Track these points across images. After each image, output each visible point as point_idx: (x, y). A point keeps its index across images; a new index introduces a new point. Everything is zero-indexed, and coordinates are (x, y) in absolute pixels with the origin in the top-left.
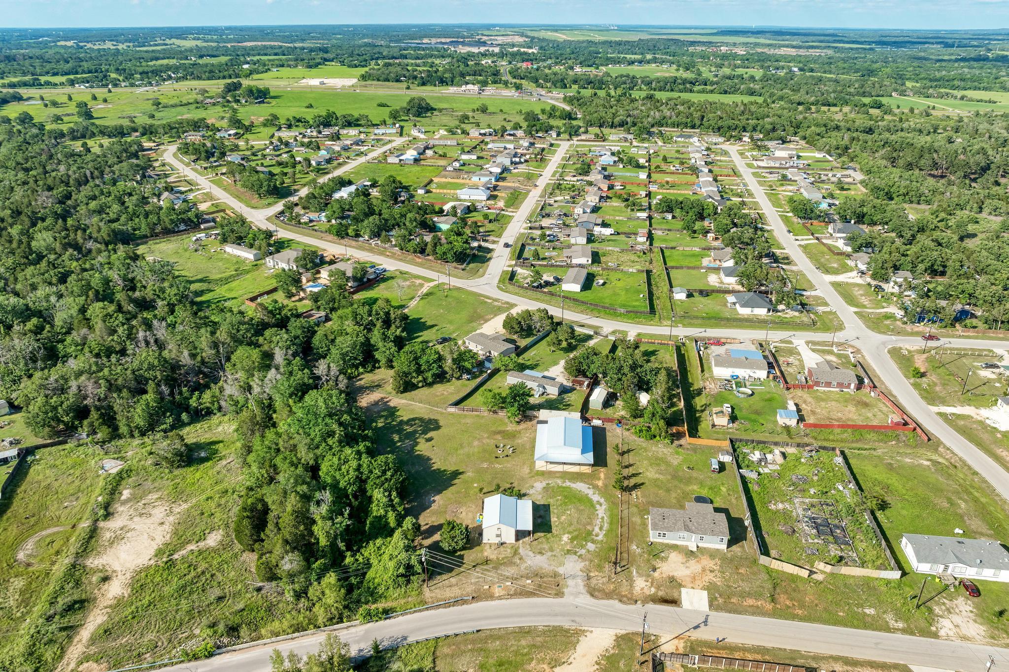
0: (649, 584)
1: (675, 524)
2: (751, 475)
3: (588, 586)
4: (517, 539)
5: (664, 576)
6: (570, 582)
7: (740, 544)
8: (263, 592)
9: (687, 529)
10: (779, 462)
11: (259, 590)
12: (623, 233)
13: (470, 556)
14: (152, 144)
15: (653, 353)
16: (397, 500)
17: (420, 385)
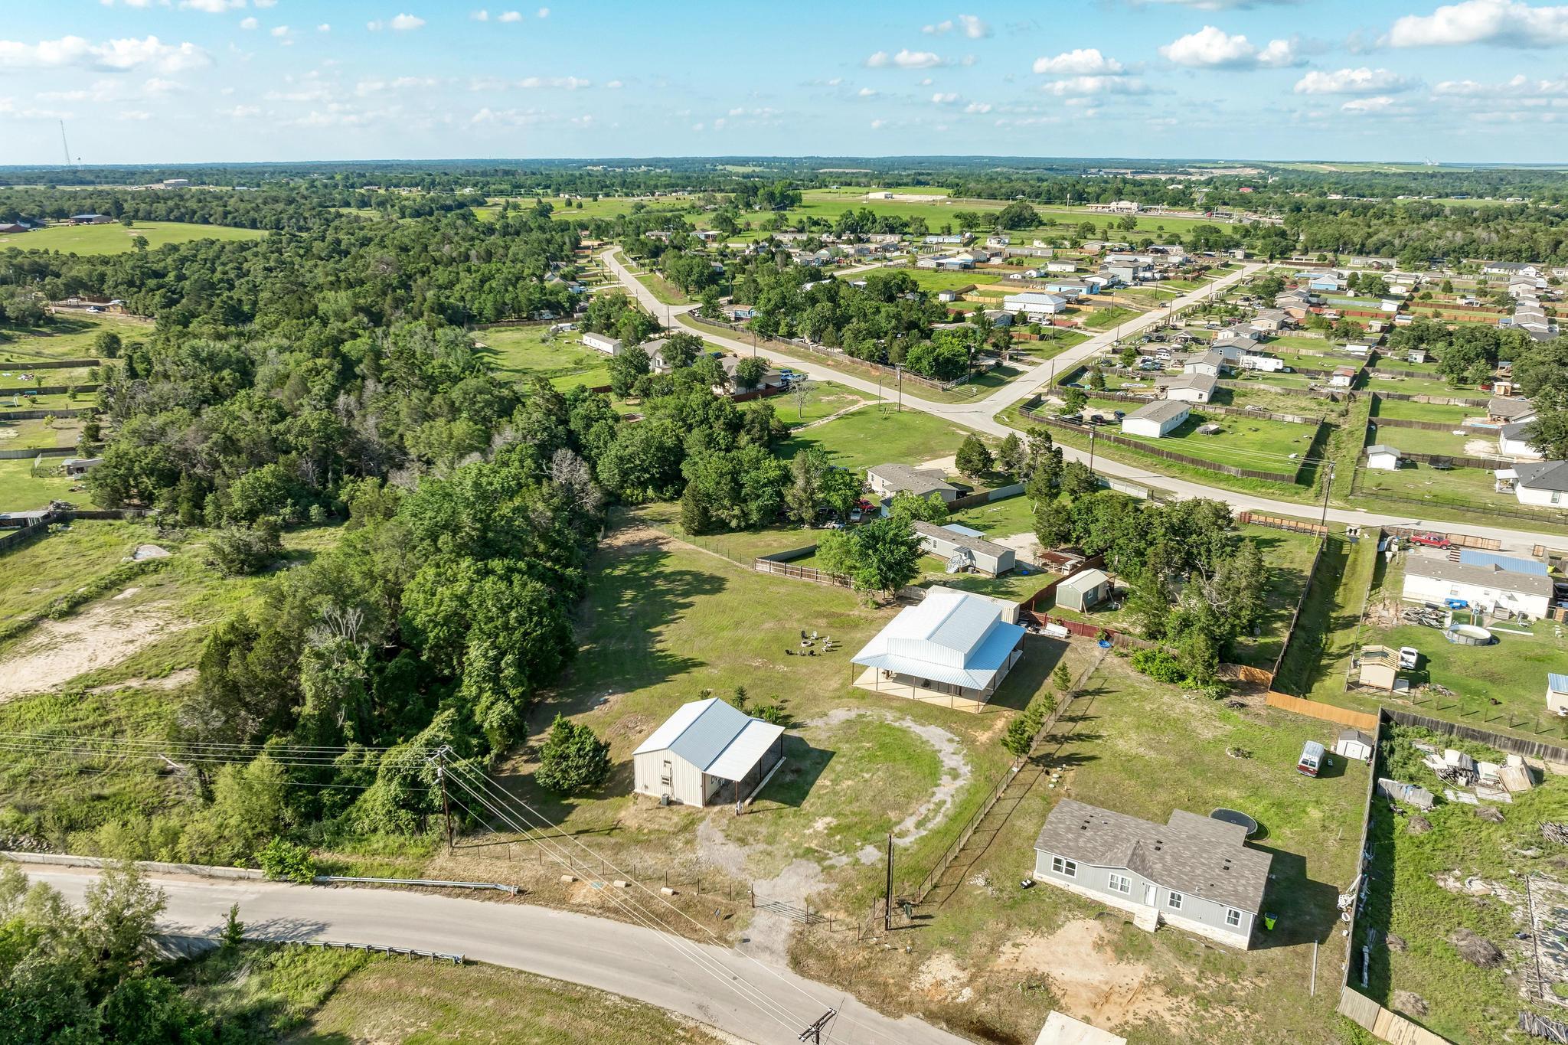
0: (964, 976)
1: (1110, 847)
2: (1411, 798)
3: (799, 937)
4: (709, 802)
5: (1020, 967)
6: (762, 919)
7: (1301, 948)
8: (170, 779)
9: (1138, 863)
10: (1515, 787)
11: (164, 773)
12: (1301, 371)
13: (586, 811)
14: (596, 243)
15: (1270, 543)
16: (510, 672)
17: (734, 523)
